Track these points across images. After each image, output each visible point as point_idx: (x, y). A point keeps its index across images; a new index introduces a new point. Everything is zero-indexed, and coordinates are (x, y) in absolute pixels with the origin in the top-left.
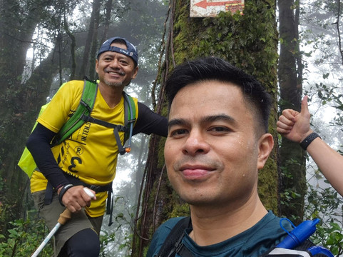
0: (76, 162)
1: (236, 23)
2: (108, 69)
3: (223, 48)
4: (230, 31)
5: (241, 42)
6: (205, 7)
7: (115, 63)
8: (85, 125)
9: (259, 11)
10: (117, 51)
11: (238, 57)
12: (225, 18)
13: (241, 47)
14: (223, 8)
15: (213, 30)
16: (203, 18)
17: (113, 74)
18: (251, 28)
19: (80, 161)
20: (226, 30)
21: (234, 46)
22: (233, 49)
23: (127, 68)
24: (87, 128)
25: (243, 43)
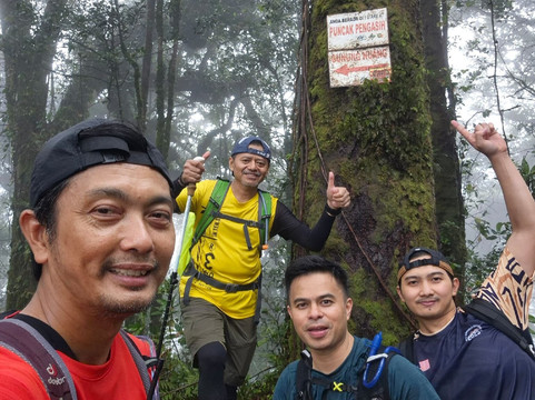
0: (209, 258)
1: (384, 94)
2: (246, 170)
3: (372, 124)
4: (378, 103)
5: (392, 116)
6: (346, 74)
7: (252, 165)
8: (215, 221)
9: (408, 75)
10: (255, 152)
11: (389, 133)
12: (371, 88)
13: (392, 122)
14: (367, 75)
15: (358, 102)
16: (346, 88)
17: (251, 176)
18: (401, 97)
19: (213, 258)
20: (374, 102)
21: (384, 121)
22: (383, 125)
23: (263, 169)
24: (217, 224)
25: (393, 117)
